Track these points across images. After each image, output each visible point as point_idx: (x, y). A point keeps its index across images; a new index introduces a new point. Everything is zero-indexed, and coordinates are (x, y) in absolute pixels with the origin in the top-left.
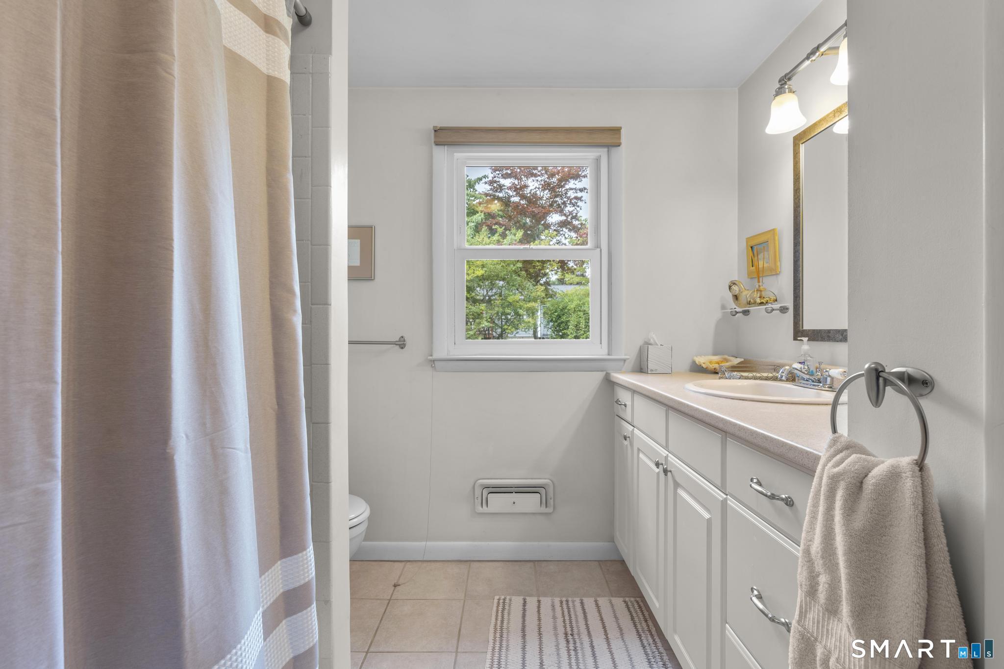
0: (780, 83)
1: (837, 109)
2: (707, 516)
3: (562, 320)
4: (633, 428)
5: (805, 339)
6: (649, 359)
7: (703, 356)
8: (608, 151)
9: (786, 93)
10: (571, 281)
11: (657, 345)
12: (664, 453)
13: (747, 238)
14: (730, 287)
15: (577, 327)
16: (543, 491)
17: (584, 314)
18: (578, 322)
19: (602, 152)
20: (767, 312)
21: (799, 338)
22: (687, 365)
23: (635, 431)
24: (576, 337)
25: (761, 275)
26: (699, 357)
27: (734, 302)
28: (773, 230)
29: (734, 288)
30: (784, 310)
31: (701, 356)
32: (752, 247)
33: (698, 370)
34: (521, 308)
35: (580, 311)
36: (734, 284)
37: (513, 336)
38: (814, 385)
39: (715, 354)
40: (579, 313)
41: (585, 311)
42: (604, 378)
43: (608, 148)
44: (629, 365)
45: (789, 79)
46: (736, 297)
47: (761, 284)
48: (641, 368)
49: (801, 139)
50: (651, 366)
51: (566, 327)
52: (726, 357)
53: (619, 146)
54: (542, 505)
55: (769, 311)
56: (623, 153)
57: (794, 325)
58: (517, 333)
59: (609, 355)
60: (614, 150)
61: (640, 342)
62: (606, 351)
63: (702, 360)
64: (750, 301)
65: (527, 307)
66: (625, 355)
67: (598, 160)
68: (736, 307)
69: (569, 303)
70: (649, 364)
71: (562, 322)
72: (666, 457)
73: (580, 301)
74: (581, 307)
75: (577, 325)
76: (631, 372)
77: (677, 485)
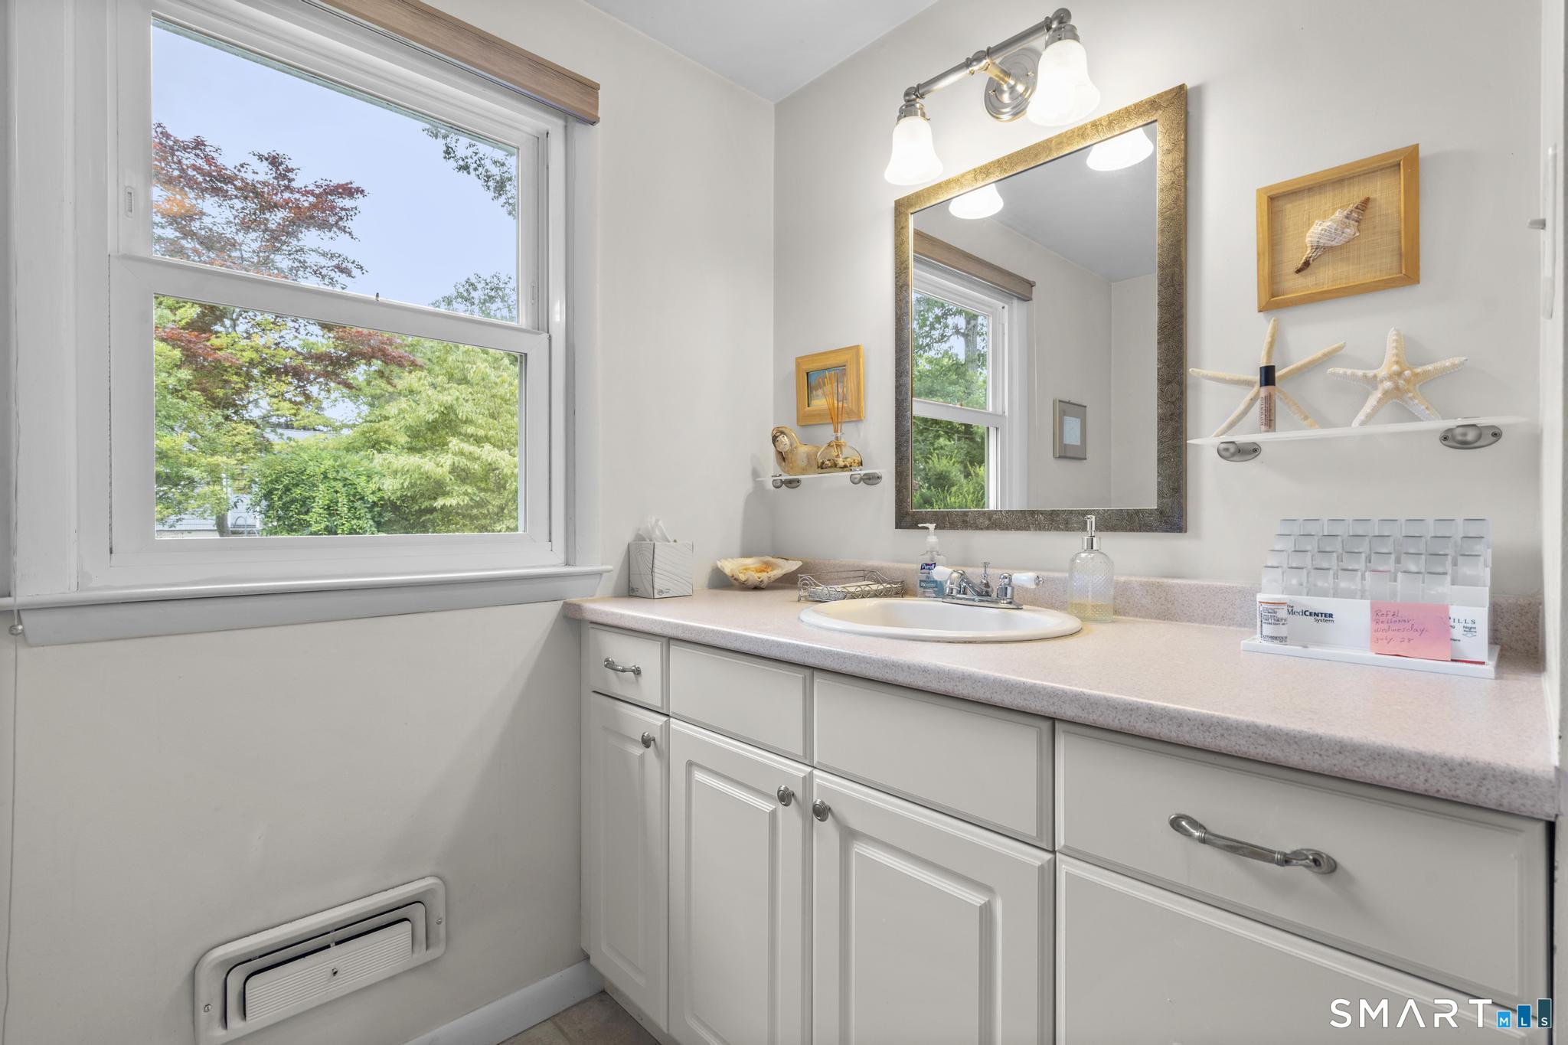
0: (907, 98)
1: (981, 168)
2: (977, 899)
3: (294, 495)
4: (665, 719)
5: (932, 526)
6: (656, 570)
7: (730, 560)
8: (566, 127)
9: (917, 115)
10: (306, 421)
11: (669, 542)
12: (801, 770)
13: (797, 358)
14: (775, 439)
15: (331, 510)
16: (417, 912)
17: (344, 486)
18: (331, 501)
19: (554, 125)
20: (854, 483)
21: (920, 525)
22: (703, 576)
23: (672, 726)
24: (330, 531)
25: (839, 420)
26: (723, 561)
27: (780, 464)
28: (857, 348)
29: (784, 439)
30: (871, 479)
31: (726, 559)
32: (807, 374)
33: (723, 582)
34: (190, 466)
35: (335, 479)
36: (782, 433)
37: (166, 528)
38: (981, 601)
39: (745, 554)
40: (334, 483)
41: (346, 479)
42: (559, 615)
43: (566, 121)
44: (608, 584)
45: (922, 96)
46: (782, 457)
47: (839, 434)
48: (630, 591)
49: (911, 206)
50: (659, 584)
51: (304, 510)
52: (769, 559)
53: (593, 123)
54: (416, 948)
55: (856, 481)
56: (594, 140)
57: (896, 504)
58: (178, 520)
59: (567, 564)
60: (579, 129)
61: (629, 537)
62: (561, 557)
63: (730, 566)
64: (823, 463)
65: (209, 464)
66: (602, 564)
67: (542, 140)
68: (782, 473)
69: (311, 463)
70: (656, 580)
71: (293, 501)
72: (804, 778)
73: (335, 461)
74: (338, 472)
75: (329, 507)
76: (612, 597)
77: (849, 835)
